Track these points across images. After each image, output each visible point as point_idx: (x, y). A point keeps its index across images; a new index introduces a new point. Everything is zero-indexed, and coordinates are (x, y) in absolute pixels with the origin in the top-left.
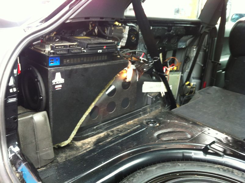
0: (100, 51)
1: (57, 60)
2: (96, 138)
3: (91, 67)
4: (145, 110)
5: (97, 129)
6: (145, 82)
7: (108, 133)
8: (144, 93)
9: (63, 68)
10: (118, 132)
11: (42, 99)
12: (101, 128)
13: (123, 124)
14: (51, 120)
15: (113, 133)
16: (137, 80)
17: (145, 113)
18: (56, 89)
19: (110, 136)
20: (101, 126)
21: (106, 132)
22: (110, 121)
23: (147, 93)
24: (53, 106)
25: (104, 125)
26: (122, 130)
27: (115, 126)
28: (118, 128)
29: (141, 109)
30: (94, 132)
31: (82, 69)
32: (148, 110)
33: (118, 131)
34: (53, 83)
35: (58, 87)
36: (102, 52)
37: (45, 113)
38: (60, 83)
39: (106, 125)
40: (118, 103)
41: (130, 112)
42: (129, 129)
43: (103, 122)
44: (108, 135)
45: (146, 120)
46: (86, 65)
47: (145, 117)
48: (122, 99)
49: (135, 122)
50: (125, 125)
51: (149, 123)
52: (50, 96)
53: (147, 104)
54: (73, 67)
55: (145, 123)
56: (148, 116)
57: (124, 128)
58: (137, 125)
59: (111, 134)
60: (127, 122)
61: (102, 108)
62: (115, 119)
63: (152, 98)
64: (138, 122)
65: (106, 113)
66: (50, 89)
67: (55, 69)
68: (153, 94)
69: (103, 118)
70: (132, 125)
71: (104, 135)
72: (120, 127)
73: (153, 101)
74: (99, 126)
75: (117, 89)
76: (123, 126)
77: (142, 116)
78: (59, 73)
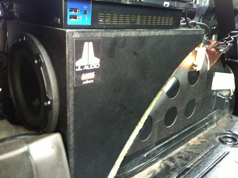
0: (166, 5)
1: (85, 13)
2: (148, 174)
3: (149, 37)
4: (211, 118)
5: (148, 157)
6: (216, 74)
7: (165, 162)
8: (213, 91)
9: (99, 34)
10: (183, 162)
11: (50, 107)
12: (153, 155)
13: (184, 143)
14: (71, 153)
15: (174, 162)
16: (207, 69)
17: (211, 124)
19: (172, 171)
21: (160, 161)
23: (217, 91)
24: (75, 121)
25: (158, 149)
26: (189, 157)
27: (174, 148)
28: (179, 153)
29: (206, 118)
30: (144, 163)
32: (215, 118)
33: (181, 157)
34: (77, 67)
35: (88, 78)
38: (91, 68)
39: (162, 149)
40: (181, 109)
41: (194, 123)
42: (199, 153)
43: (157, 144)
44: (167, 167)
45: (217, 135)
46: (143, 31)
47: (212, 129)
48: (186, 102)
49: (203, 140)
50: (187, 145)
51: (224, 140)
52: (69, 99)
53: (215, 109)
54: (119, 33)
55: (219, 142)
56: (216, 127)
57: (189, 152)
58: (209, 146)
59: (172, 165)
60: (189, 140)
61: (157, 120)
62: (174, 137)
63: (225, 99)
64: (205, 139)
65: (163, 127)
66: (70, 81)
67: (83, 32)
68: (224, 92)
69: (158, 136)
70: (199, 145)
71: (160, 167)
72: (181, 150)
73: (225, 104)
74: (150, 151)
75: (180, 85)
76: (185, 148)
77: (208, 129)
78: (91, 44)
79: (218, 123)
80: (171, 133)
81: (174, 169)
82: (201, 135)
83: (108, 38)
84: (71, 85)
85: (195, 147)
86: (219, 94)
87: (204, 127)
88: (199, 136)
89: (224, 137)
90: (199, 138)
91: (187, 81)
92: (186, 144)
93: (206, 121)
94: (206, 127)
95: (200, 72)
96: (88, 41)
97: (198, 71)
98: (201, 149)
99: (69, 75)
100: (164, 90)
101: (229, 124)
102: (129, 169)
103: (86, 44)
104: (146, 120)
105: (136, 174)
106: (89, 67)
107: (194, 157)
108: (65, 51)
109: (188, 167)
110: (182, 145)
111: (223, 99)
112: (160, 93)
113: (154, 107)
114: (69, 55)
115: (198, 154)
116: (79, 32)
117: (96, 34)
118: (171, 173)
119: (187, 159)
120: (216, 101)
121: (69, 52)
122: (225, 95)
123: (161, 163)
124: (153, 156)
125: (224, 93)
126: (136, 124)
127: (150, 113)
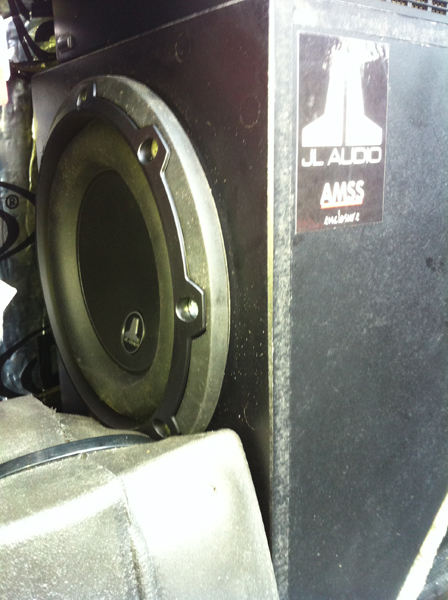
34: (306, 153)
83: (409, 46)
106: (348, 157)
121: (278, 83)
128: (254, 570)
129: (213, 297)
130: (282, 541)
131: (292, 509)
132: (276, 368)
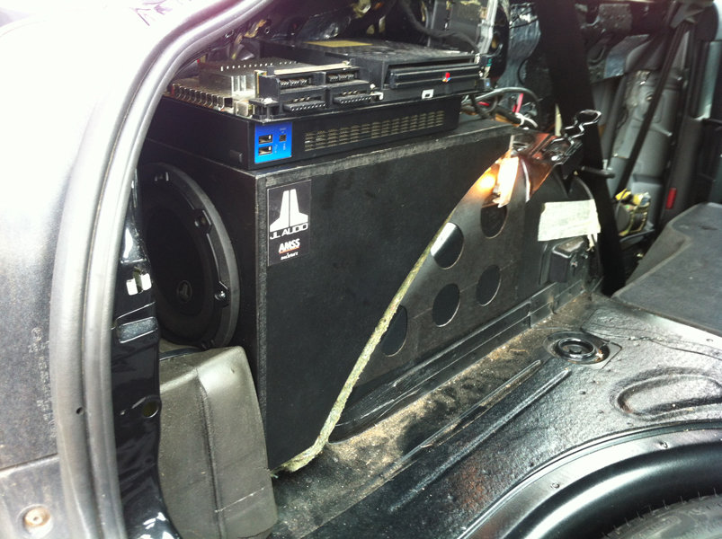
0: (428, 95)
1: (283, 138)
2: (402, 421)
3: (396, 161)
4: (541, 300)
5: (401, 388)
6: (548, 205)
7: (437, 397)
8: (543, 242)
9: (307, 172)
10: (472, 395)
12: (412, 383)
13: (477, 359)
14: (263, 380)
15: (454, 397)
16: (525, 198)
17: (540, 315)
18: (282, 258)
19: (449, 414)
20: (412, 376)
21: (427, 396)
22: (438, 356)
23: (552, 242)
24: (268, 324)
25: (421, 372)
26: (485, 385)
27: (455, 369)
28: (466, 378)
29: (529, 302)
30: (393, 401)
31: (367, 168)
32: (551, 301)
33: (468, 387)
34: (272, 234)
35: (289, 248)
36: (434, 96)
37: (237, 353)
38: (294, 231)
39: (428, 371)
40: (468, 288)
41: (499, 316)
42: (507, 377)
43: (419, 362)
44: (440, 406)
45: (550, 339)
46: (384, 153)
47: (542, 326)
48: (479, 273)
49: (518, 351)
50: (484, 362)
51: (565, 349)
52: (259, 288)
53: (549, 282)
54: (340, 165)
55: (553, 353)
56: (551, 322)
57: (487, 376)
58: (530, 362)
59: (449, 401)
60: (489, 352)
61: (418, 313)
62: (456, 346)
63: (569, 260)
64: (524, 347)
65: (430, 326)
66: (262, 258)
67: (281, 175)
68: (568, 245)
69: (421, 345)
70: (509, 361)
71: (426, 407)
72: (470, 373)
73: (571, 269)
74: (405, 376)
75: (465, 238)
76: (479, 369)
77: (532, 326)
78: (294, 192)
79: (557, 311)
80: (447, 338)
81: (453, 411)
82: (516, 339)
83: (321, 176)
84: (263, 263)
85: (501, 364)
86: (557, 249)
87: (524, 322)
88: (510, 342)
89: (564, 344)
90: (512, 346)
91: (479, 229)
92: (482, 360)
93: (528, 308)
94: (528, 322)
95: (509, 209)
96: (289, 189)
97: (505, 207)
98: (512, 369)
99: (259, 248)
100: (430, 253)
101: (584, 312)
102: (363, 412)
103: (286, 194)
104: (395, 316)
105: (377, 422)
106: (291, 231)
107: (496, 386)
108: (255, 210)
109: (483, 404)
110: (473, 362)
111: (565, 259)
112: (422, 260)
113: (409, 289)
114: (259, 216)
115: (506, 380)
116: (274, 176)
117: (302, 174)
118: (448, 417)
119: (482, 390)
120: (550, 264)
121: (260, 211)
122: (570, 250)
123: (428, 399)
124: (412, 385)
125: (569, 247)
126: (376, 324)
127: (402, 302)
128: (250, 404)
129: (232, 291)
130: (263, 393)
131: (267, 379)
132: (260, 321)
